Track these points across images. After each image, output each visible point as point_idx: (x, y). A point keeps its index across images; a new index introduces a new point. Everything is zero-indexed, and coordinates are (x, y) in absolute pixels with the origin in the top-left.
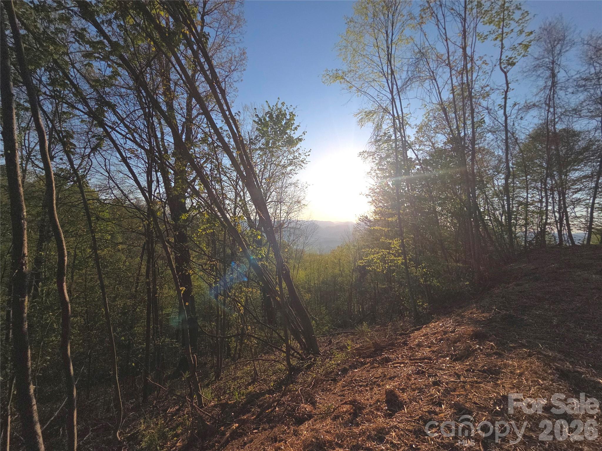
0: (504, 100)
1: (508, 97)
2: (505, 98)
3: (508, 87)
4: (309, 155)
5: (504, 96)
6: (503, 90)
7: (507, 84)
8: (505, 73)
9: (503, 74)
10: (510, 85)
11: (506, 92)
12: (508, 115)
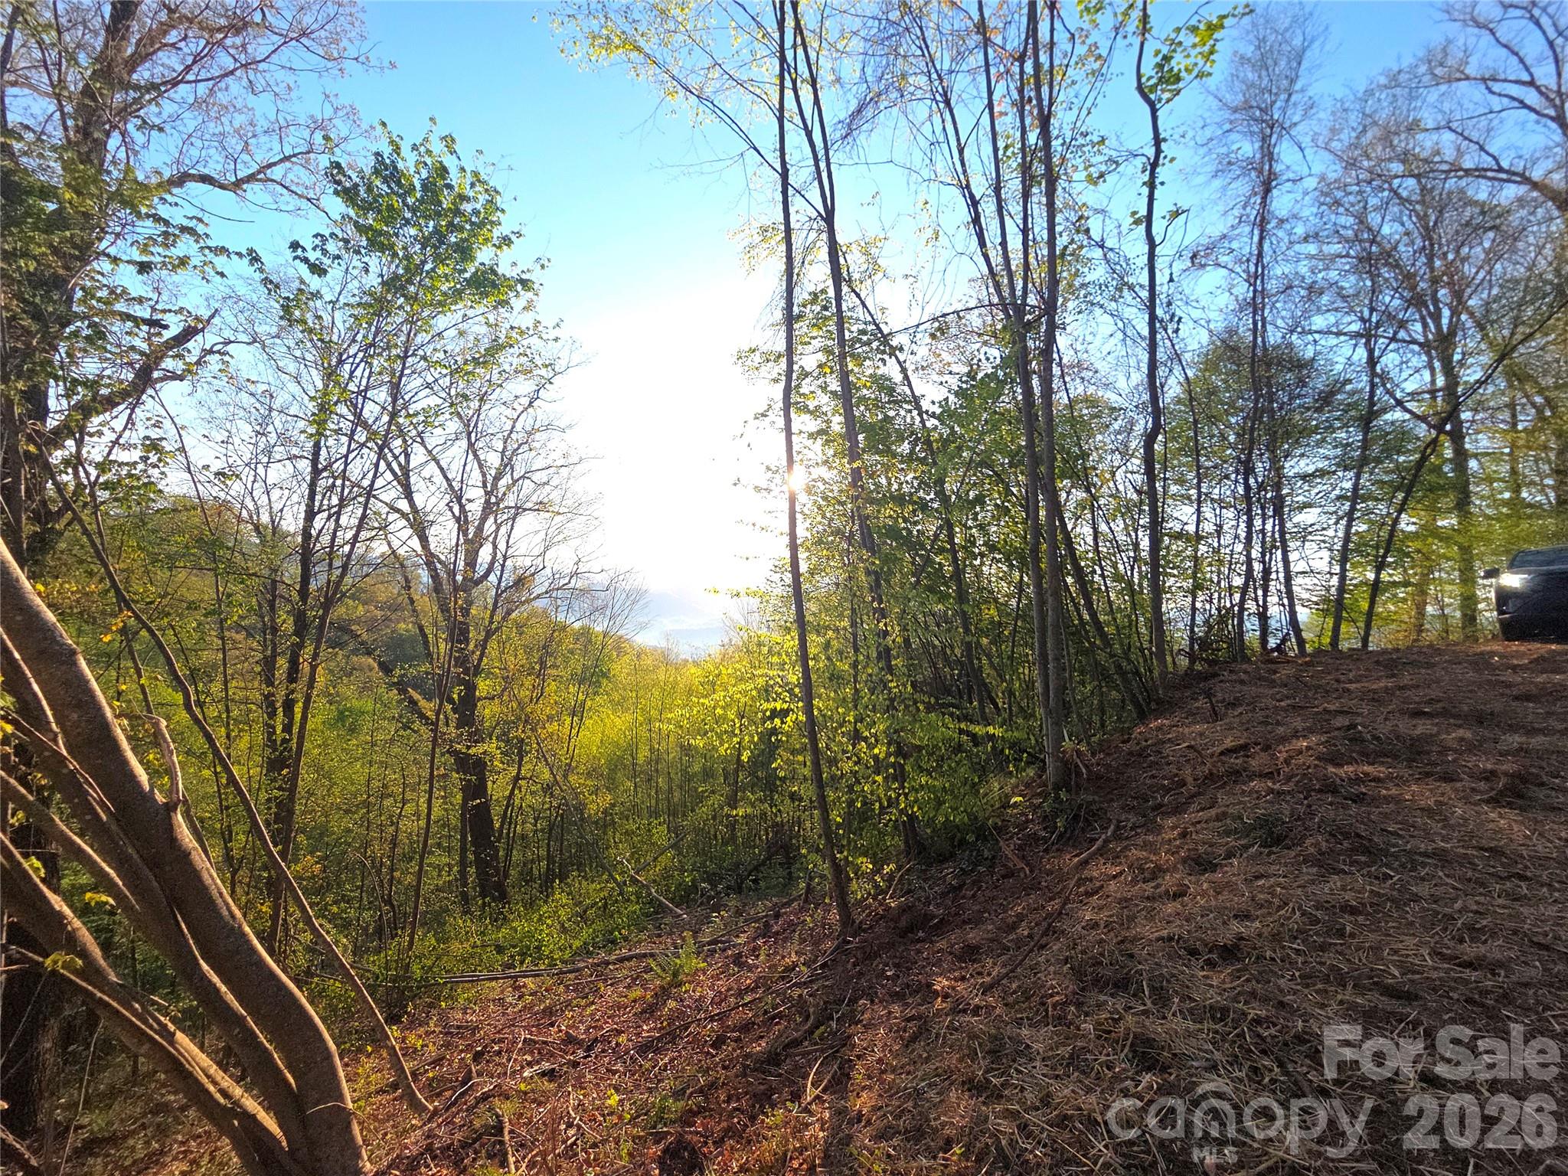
0: (1145, 191)
1: (1157, 181)
2: (1151, 185)
3: (1158, 151)
4: (556, 340)
5: (1146, 177)
6: (1144, 159)
7: (1158, 141)
8: (1152, 105)
9: (1147, 109)
10: (1163, 146)
11: (1154, 165)
12: (1158, 240)
